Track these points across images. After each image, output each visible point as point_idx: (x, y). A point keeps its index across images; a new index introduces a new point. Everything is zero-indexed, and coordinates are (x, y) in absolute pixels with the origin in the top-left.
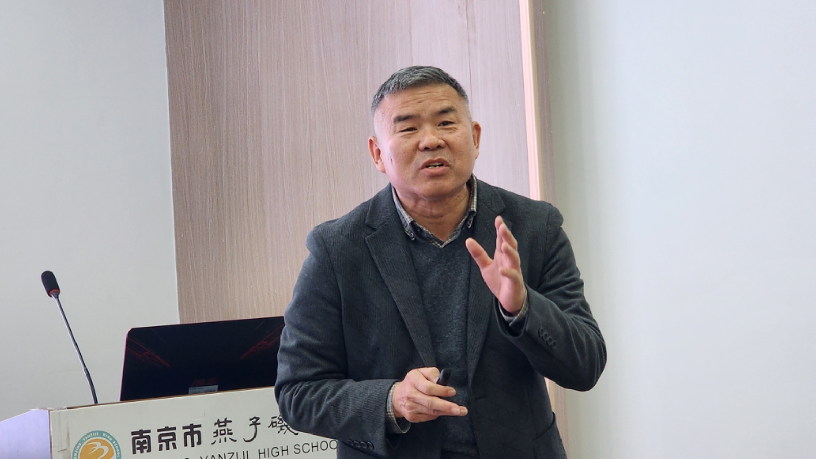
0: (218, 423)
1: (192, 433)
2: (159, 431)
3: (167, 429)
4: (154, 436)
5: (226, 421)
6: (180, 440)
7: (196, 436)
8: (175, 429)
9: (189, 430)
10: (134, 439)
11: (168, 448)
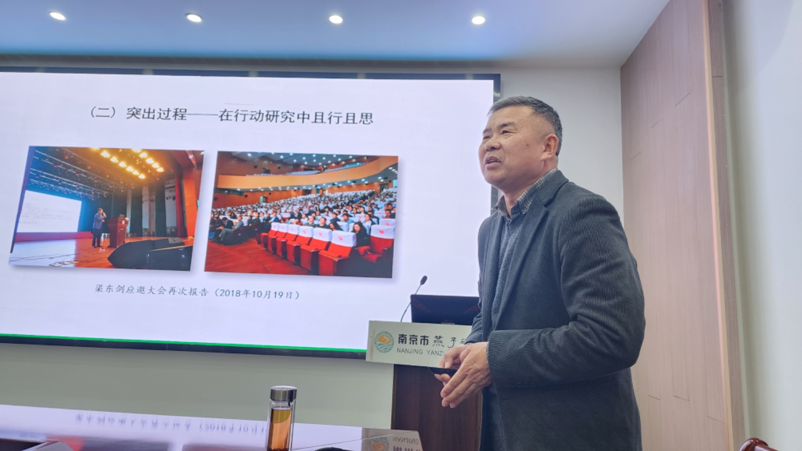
0: (436, 337)
1: (424, 340)
2: (410, 336)
3: (414, 336)
4: (408, 338)
5: (440, 337)
6: (419, 341)
7: (426, 341)
8: (417, 336)
9: (423, 338)
10: (400, 337)
11: (413, 344)
